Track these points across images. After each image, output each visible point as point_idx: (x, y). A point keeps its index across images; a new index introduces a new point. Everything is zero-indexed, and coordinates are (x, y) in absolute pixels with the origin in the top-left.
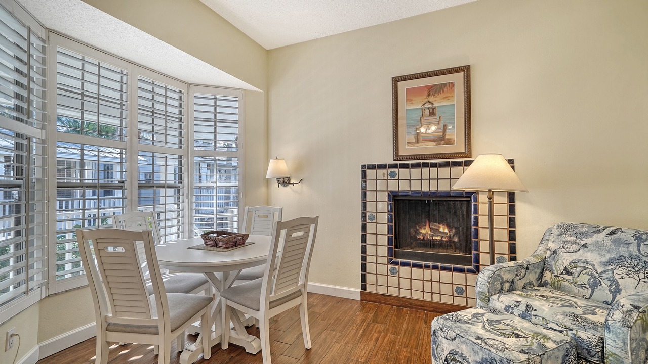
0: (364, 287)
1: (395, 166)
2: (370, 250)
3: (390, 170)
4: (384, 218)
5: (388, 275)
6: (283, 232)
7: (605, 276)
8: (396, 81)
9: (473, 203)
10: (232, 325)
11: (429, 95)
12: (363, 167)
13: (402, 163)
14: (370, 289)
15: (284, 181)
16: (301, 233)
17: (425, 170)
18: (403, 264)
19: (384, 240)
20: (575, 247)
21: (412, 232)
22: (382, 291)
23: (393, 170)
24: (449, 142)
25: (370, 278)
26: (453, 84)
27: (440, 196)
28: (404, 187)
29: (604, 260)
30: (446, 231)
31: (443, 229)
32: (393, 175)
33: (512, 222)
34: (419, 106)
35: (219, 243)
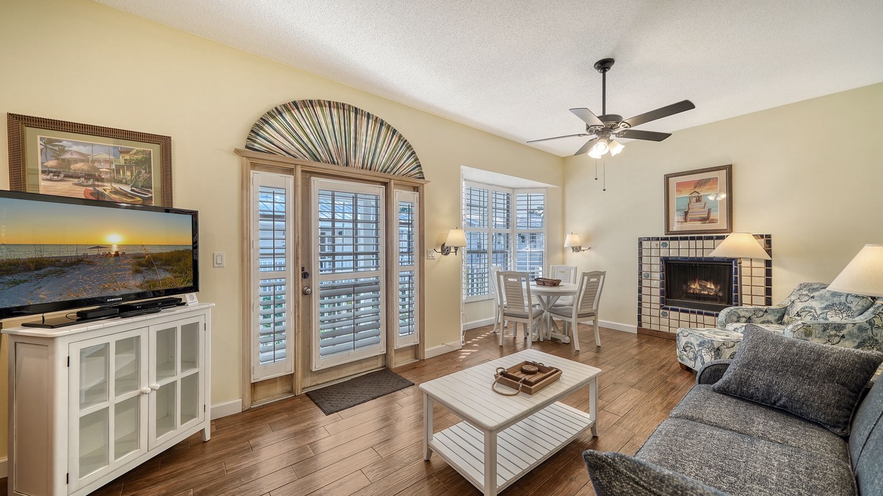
0: (640, 325)
1: (667, 239)
2: (644, 298)
3: (662, 242)
4: (657, 276)
5: (660, 317)
6: (586, 278)
7: (821, 316)
8: (667, 177)
9: (734, 267)
10: (552, 330)
11: (695, 187)
12: (640, 239)
13: (672, 236)
14: (644, 326)
15: (577, 249)
16: (595, 280)
17: (692, 242)
18: (672, 310)
19: (657, 292)
20: (807, 298)
21: (684, 287)
22: (654, 328)
23: (665, 242)
24: (713, 221)
25: (644, 318)
26: (716, 179)
27: (704, 261)
28: (673, 254)
29: (823, 306)
30: (713, 287)
31: (710, 285)
32: (665, 245)
33: (769, 282)
34: (687, 195)
35: (546, 283)
